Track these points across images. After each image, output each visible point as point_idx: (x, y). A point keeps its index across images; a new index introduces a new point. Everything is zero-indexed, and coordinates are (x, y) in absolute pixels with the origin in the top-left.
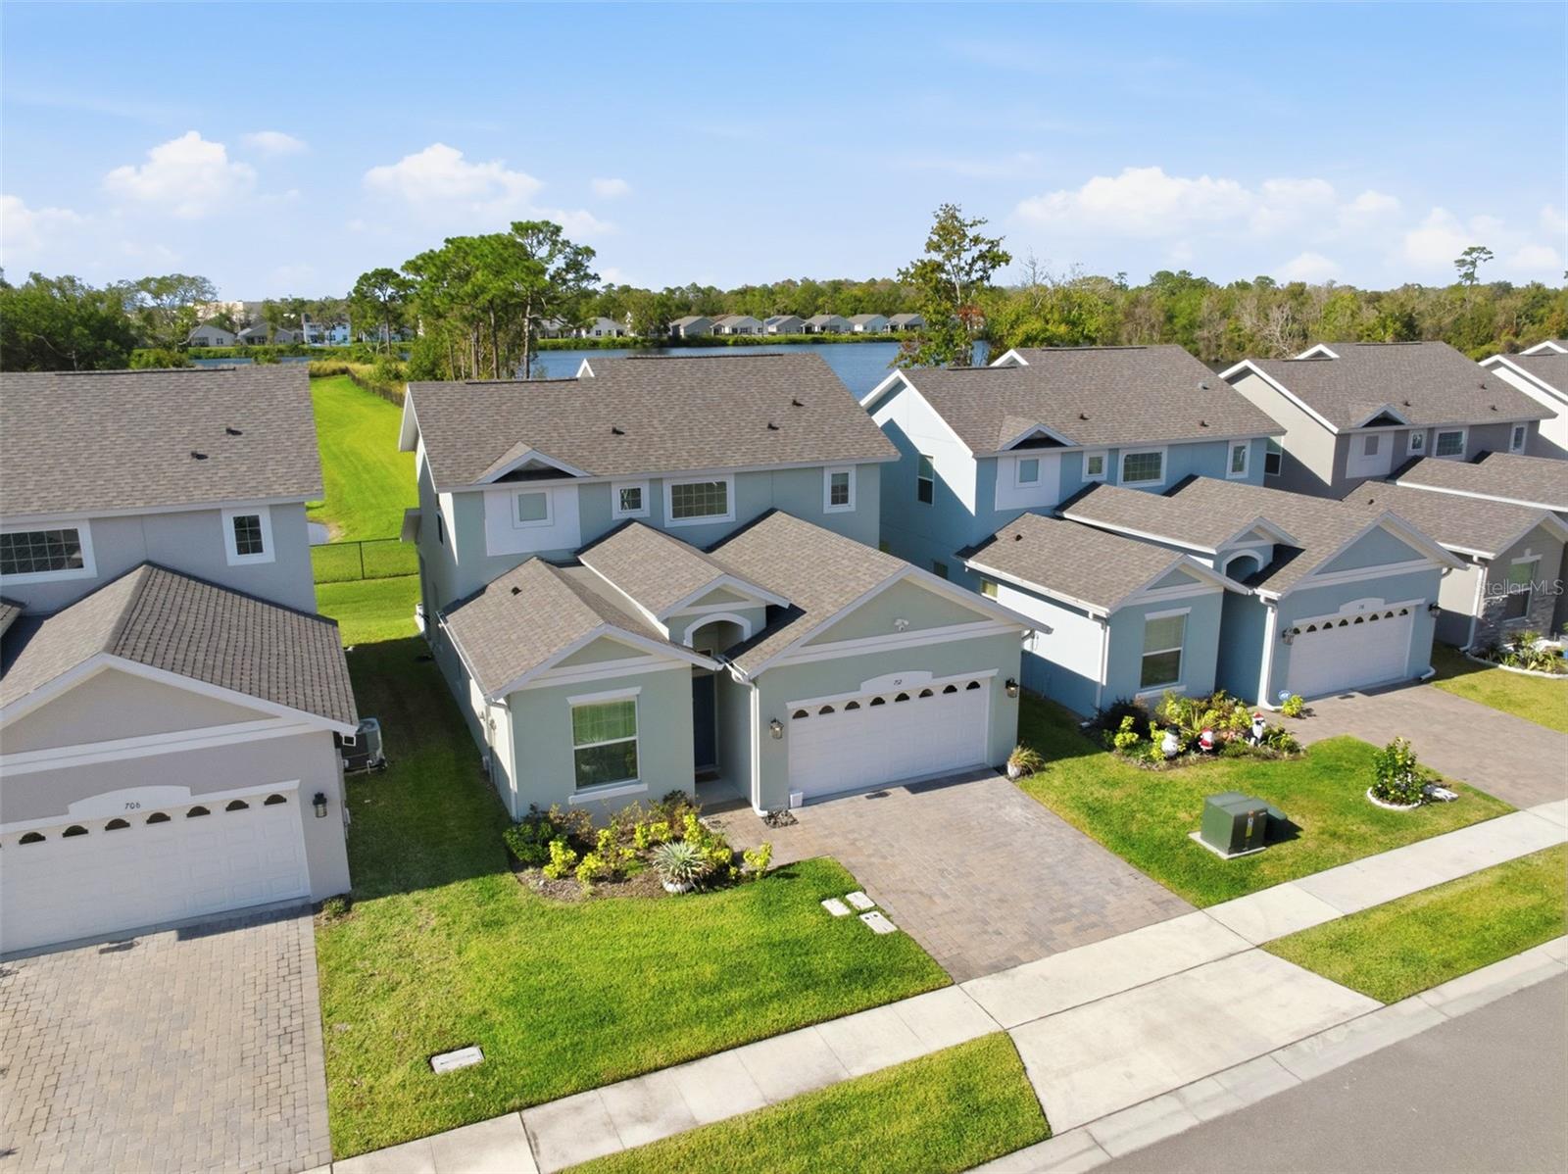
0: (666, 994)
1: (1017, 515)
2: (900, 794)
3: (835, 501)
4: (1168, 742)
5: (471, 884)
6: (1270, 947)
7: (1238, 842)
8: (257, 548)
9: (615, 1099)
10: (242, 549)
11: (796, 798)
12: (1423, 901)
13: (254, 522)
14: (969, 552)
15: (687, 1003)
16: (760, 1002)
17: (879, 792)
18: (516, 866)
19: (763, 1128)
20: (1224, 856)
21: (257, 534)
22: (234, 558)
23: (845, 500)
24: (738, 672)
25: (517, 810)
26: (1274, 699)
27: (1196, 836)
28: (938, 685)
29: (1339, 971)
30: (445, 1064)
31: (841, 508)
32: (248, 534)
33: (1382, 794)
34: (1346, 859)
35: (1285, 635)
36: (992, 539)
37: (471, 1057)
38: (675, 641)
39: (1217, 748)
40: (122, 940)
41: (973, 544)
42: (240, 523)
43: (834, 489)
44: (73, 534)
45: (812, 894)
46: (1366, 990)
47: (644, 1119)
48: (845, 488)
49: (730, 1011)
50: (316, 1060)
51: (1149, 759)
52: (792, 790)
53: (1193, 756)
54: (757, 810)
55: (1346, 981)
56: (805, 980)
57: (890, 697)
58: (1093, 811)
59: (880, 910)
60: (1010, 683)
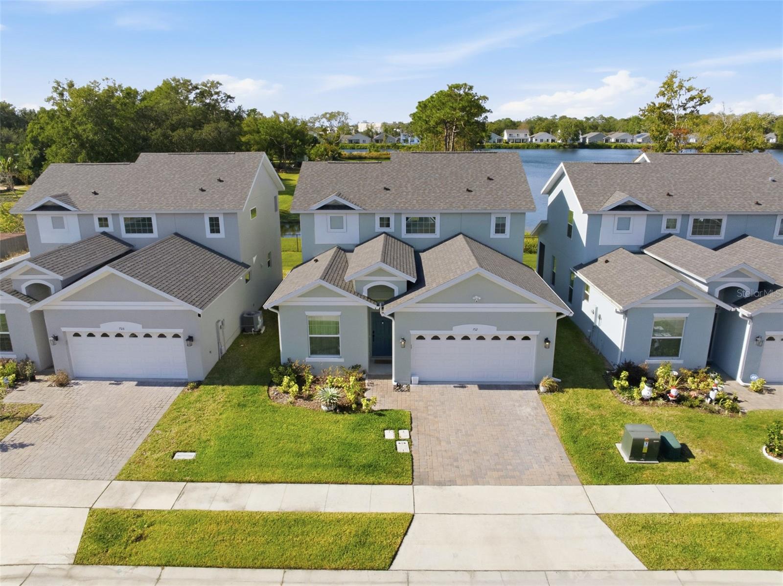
0: (281, 452)
1: (613, 249)
2: (473, 388)
3: (497, 231)
4: (646, 391)
5: (249, 388)
6: (604, 517)
8: (218, 231)
9: (225, 489)
10: (212, 231)
11: (415, 379)
12: (736, 519)
13: (217, 219)
14: (580, 267)
15: (285, 459)
16: (315, 466)
17: (462, 385)
18: (271, 384)
19: (266, 520)
20: (627, 459)
21: (218, 225)
22: (208, 234)
23: (503, 232)
25: (283, 360)
26: (746, 379)
27: (619, 446)
28: (504, 334)
29: (635, 541)
30: (180, 456)
31: (500, 236)
32: (215, 225)
33: (771, 450)
34: (709, 481)
35: (757, 339)
36: (596, 260)
37: (190, 456)
39: (680, 400)
40: (118, 381)
41: (584, 263)
42: (211, 219)
43: (497, 225)
44: (150, 219)
45: (383, 426)
46: (643, 558)
47: (227, 501)
48: (504, 225)
49: (300, 466)
50: (140, 441)
51: (632, 398)
52: (413, 375)
53: (661, 401)
54: (393, 382)
55: (634, 549)
56: (343, 462)
57: (473, 337)
58: (570, 419)
59: (410, 441)
60: (547, 340)
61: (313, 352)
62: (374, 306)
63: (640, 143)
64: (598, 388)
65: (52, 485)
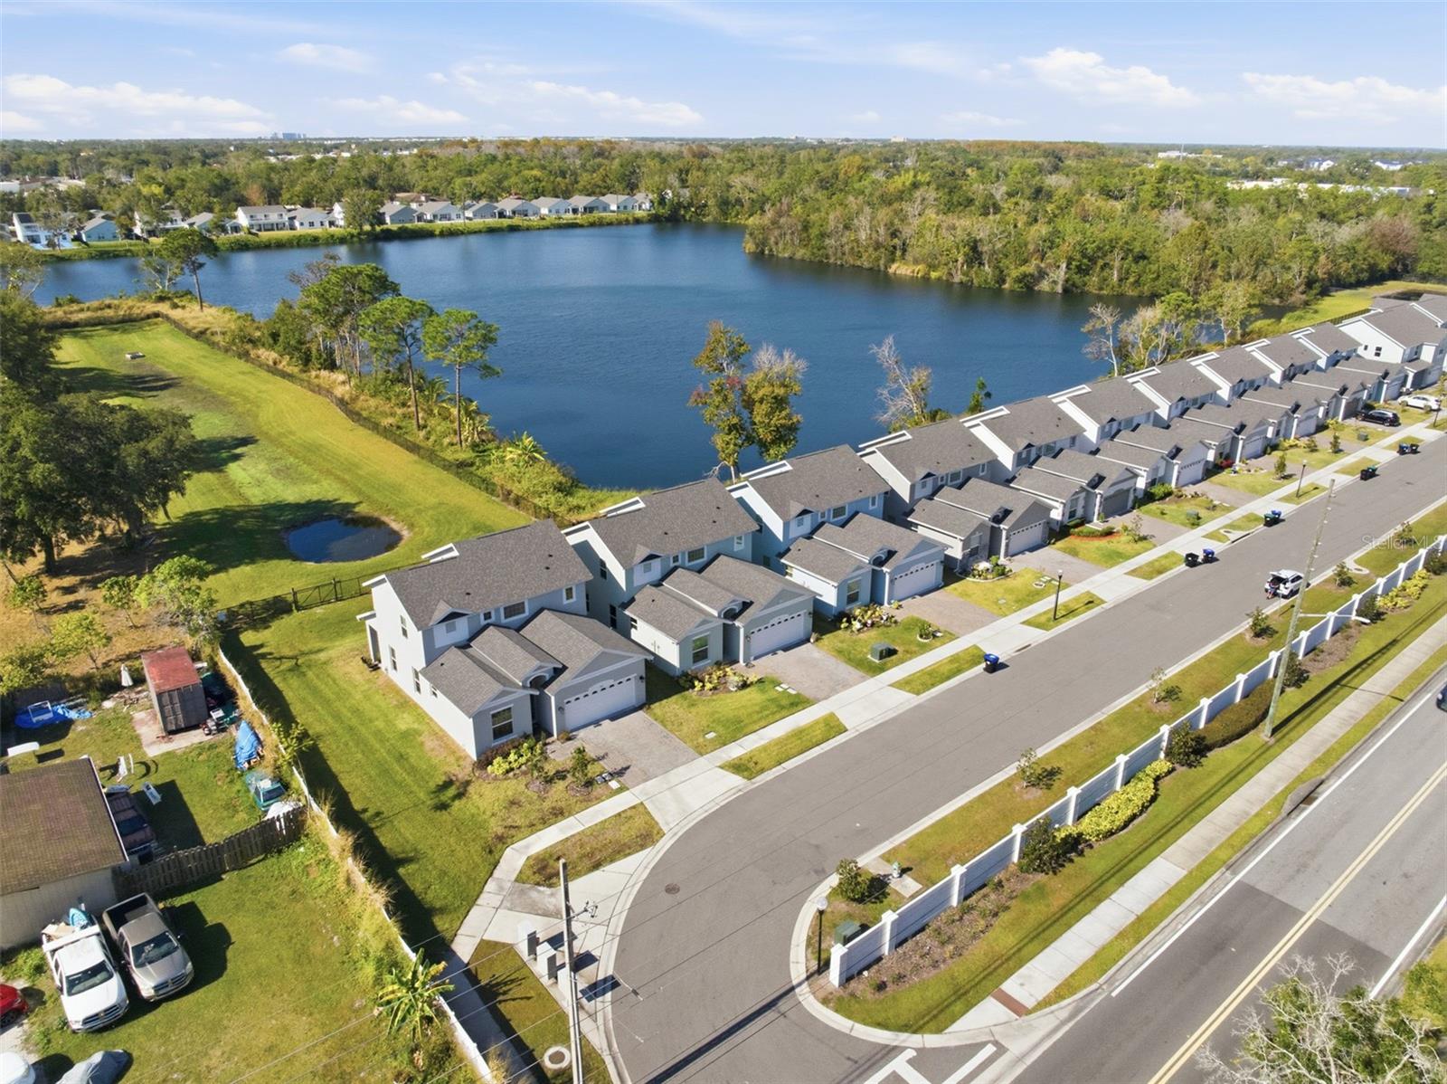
1: (796, 538)
2: (780, 652)
4: (857, 625)
6: (890, 685)
7: (881, 657)
11: (752, 658)
12: (929, 668)
14: (782, 555)
16: (773, 713)
17: (774, 653)
18: (689, 688)
20: (877, 661)
24: (737, 623)
25: (681, 674)
26: (889, 603)
27: (869, 656)
28: (789, 617)
29: (908, 689)
30: (708, 736)
31: (739, 549)
33: (921, 636)
34: (910, 659)
35: (892, 581)
36: (789, 550)
37: (713, 734)
38: (719, 616)
39: (873, 623)
41: (782, 551)
44: (523, 603)
45: (771, 686)
46: (913, 693)
47: (762, 739)
49: (767, 716)
50: (678, 740)
51: (852, 631)
52: (751, 655)
53: (865, 629)
54: (743, 663)
55: (909, 691)
56: (782, 708)
58: (837, 651)
59: (790, 688)
60: (810, 613)
61: (695, 662)
62: (730, 622)
64: (837, 631)
65: (682, 770)
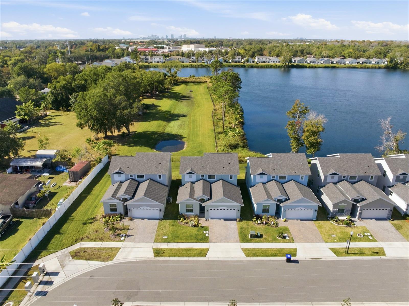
0: (184, 236)
1: (259, 183)
2: (222, 220)
4: (259, 222)
5: (173, 221)
6: (242, 249)
8: (161, 178)
9: (175, 244)
10: (159, 178)
11: (210, 218)
13: (161, 175)
15: (185, 238)
16: (191, 239)
17: (220, 219)
18: (178, 220)
19: (184, 249)
20: (250, 238)
21: (161, 177)
22: (158, 179)
23: (232, 178)
24: (204, 204)
25: (180, 213)
26: (283, 218)
27: (249, 235)
30: (164, 237)
31: (231, 179)
32: (160, 177)
33: (278, 236)
34: (263, 242)
35: (285, 210)
36: (255, 185)
37: (166, 237)
38: (197, 200)
39: (266, 223)
40: (143, 219)
42: (159, 175)
44: (143, 175)
45: (203, 230)
46: (247, 255)
47: (176, 246)
49: (188, 239)
50: (155, 234)
52: (209, 217)
53: (262, 224)
54: (205, 219)
55: (245, 254)
57: (223, 209)
58: (241, 228)
59: (209, 233)
60: (238, 211)
61: (187, 212)
62: (201, 203)
63: (321, 63)
64: (249, 220)
65: (143, 244)
